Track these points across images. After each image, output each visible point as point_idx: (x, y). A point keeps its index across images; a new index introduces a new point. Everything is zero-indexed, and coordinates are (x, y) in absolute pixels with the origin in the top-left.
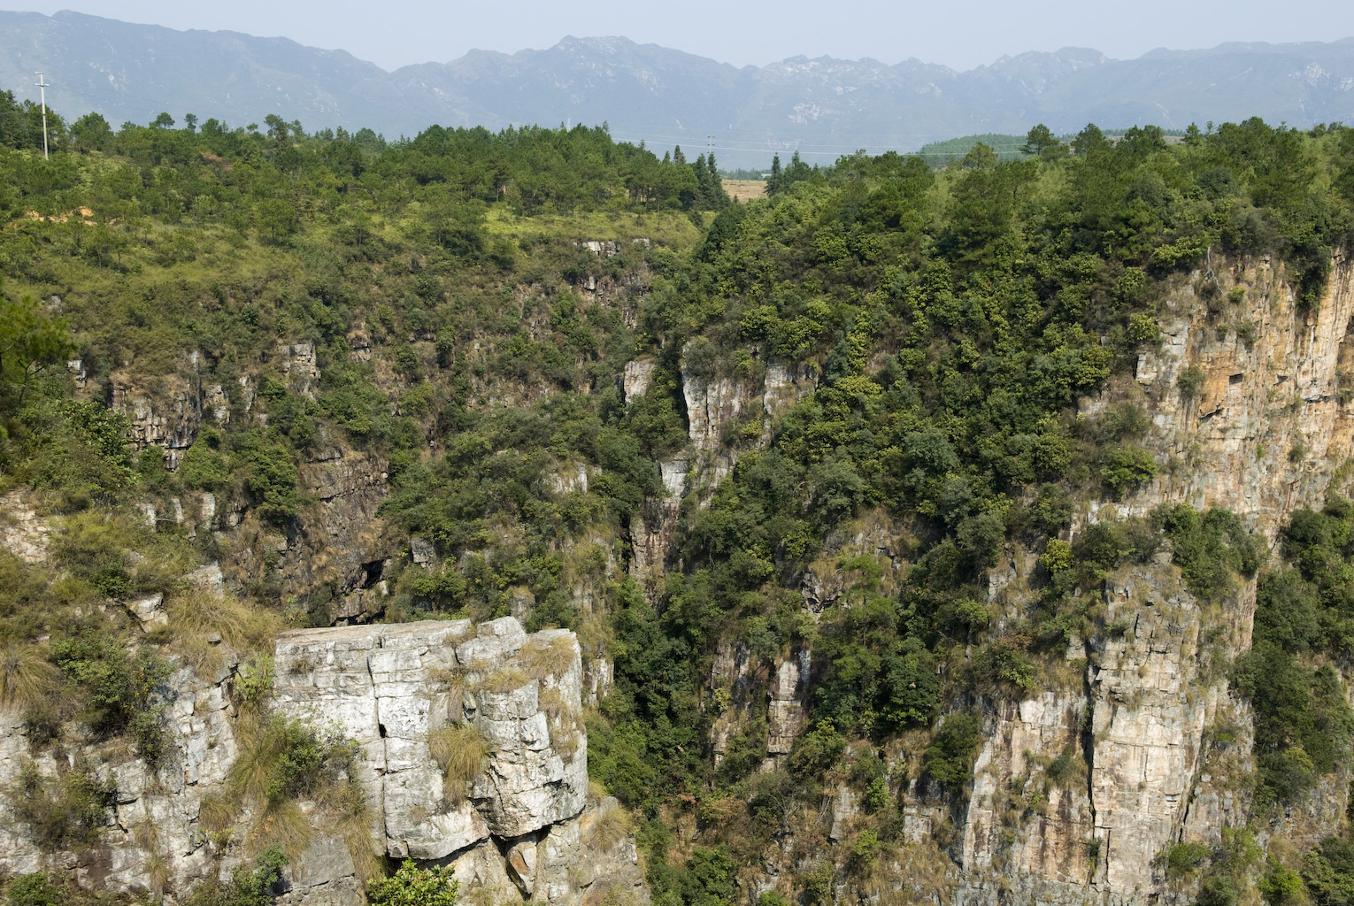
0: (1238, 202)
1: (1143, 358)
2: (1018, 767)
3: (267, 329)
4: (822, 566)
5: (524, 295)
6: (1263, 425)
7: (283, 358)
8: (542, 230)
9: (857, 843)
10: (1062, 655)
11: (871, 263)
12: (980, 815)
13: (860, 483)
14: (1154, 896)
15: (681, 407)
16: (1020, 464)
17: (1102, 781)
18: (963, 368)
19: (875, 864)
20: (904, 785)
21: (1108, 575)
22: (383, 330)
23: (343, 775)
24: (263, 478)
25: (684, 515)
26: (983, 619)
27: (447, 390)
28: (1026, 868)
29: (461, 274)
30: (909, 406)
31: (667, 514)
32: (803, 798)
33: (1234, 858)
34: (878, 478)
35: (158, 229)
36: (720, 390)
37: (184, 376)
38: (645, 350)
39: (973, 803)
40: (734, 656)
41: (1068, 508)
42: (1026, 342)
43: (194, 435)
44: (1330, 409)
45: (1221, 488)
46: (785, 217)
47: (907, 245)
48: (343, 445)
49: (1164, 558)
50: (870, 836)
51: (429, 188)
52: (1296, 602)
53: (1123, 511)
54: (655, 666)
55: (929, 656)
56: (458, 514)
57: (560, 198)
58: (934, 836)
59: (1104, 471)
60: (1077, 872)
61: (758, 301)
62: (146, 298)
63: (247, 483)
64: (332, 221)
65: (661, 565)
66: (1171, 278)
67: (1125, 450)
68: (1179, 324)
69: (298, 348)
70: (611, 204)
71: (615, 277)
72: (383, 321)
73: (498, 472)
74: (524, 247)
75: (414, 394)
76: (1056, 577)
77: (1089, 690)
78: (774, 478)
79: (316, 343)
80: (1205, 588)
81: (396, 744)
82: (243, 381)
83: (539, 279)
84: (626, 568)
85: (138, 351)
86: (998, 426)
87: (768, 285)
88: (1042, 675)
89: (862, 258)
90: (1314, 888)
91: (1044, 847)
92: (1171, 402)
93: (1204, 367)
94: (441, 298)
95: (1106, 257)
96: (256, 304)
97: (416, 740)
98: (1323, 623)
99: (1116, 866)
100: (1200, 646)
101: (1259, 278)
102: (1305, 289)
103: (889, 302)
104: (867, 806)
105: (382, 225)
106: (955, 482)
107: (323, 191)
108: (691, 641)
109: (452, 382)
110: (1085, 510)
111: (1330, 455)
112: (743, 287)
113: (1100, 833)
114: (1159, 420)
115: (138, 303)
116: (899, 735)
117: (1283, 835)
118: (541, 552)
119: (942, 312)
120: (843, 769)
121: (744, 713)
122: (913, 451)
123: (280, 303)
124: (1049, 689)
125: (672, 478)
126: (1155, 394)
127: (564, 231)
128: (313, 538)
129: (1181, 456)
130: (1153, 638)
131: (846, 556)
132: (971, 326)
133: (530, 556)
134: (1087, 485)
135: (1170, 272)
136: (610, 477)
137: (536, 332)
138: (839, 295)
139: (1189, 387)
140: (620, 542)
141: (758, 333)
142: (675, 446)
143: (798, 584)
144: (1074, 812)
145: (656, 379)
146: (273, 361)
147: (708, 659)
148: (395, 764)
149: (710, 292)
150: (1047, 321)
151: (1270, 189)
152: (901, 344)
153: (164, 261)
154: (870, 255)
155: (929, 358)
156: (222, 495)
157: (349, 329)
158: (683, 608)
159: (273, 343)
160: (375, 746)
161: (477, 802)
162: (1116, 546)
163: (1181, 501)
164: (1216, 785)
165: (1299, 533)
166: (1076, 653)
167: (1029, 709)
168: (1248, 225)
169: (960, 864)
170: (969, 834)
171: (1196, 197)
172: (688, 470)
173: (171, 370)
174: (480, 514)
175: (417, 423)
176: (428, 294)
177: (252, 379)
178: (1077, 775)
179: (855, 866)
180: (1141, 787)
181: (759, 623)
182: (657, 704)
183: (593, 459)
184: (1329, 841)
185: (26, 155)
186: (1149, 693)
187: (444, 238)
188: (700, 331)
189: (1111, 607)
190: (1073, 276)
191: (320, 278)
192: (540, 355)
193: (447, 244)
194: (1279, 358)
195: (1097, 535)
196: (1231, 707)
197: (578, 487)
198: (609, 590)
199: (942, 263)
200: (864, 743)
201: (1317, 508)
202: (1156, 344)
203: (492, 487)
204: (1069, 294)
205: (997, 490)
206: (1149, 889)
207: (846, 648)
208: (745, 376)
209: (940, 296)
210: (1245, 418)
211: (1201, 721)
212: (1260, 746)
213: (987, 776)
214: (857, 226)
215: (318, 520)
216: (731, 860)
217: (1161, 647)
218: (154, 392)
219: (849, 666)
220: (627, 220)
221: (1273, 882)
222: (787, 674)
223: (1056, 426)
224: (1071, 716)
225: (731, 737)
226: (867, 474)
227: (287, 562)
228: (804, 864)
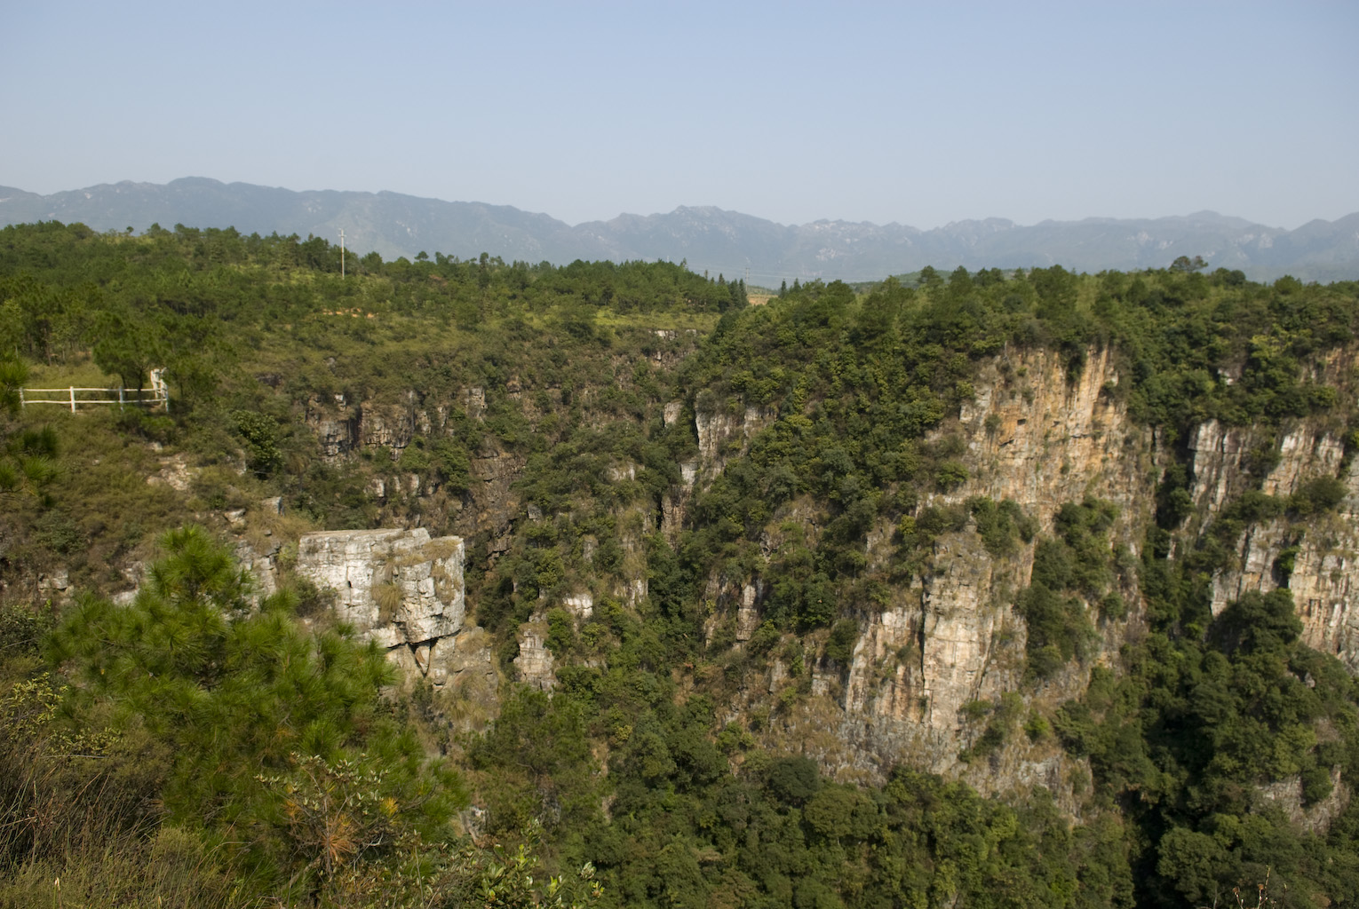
0: (1027, 317)
1: (964, 408)
2: (880, 652)
3: (456, 379)
4: (772, 529)
5: (616, 362)
6: (1039, 450)
7: (465, 396)
8: (630, 323)
9: (783, 695)
10: (908, 585)
11: (809, 347)
12: (857, 680)
13: (795, 479)
14: (958, 731)
15: (695, 431)
16: (887, 469)
17: (930, 662)
18: (861, 411)
19: (794, 707)
20: (814, 661)
21: (937, 538)
22: (529, 381)
23: (329, 607)
24: (449, 467)
25: (694, 496)
26: (862, 563)
27: (568, 418)
28: (882, 712)
29: (579, 349)
30: (827, 433)
31: (684, 494)
32: (756, 667)
33: (1009, 711)
34: (806, 476)
35: (397, 319)
36: (718, 421)
37: (404, 405)
38: (677, 396)
39: (852, 673)
40: (719, 581)
41: (914, 497)
42: (898, 397)
43: (409, 440)
44: (1087, 442)
45: (1011, 488)
46: (761, 318)
47: (831, 336)
48: (499, 449)
49: (971, 529)
50: (792, 691)
51: (563, 297)
52: (1059, 559)
53: (948, 500)
54: (672, 586)
55: (831, 584)
56: (555, 491)
57: (643, 304)
58: (831, 692)
59: (937, 475)
60: (913, 716)
61: (743, 368)
62: (384, 360)
63: (439, 469)
64: (503, 316)
65: (680, 526)
66: (983, 360)
67: (949, 463)
68: (986, 388)
69: (474, 390)
70: (674, 308)
71: (674, 352)
72: (530, 376)
73: (580, 466)
74: (618, 333)
75: (546, 420)
76: (905, 538)
77: (923, 607)
78: (746, 475)
79: (485, 388)
80: (998, 548)
81: (356, 591)
82: (440, 409)
83: (625, 353)
84: (659, 527)
85: (378, 390)
86: (877, 447)
87: (748, 358)
88: (896, 597)
89: (804, 344)
90: (1057, 729)
91: (894, 700)
92: (980, 435)
93: (1002, 414)
94: (566, 363)
95: (944, 346)
96: (450, 364)
97: (365, 589)
98: (1076, 572)
99: (936, 713)
100: (992, 582)
101: (1036, 362)
102: (1071, 369)
103: (819, 370)
104: (792, 673)
105: (532, 319)
106: (850, 481)
107: (500, 298)
108: (694, 571)
109: (570, 413)
110: (925, 499)
111: (1088, 470)
112: (734, 360)
113: (927, 693)
114: (973, 446)
115: (379, 363)
116: (812, 631)
117: (1043, 697)
118: (603, 515)
119: (849, 377)
120: (779, 650)
121: (723, 616)
122: (827, 461)
123: (465, 364)
124: (900, 605)
125: (688, 474)
126: (971, 430)
127: (643, 324)
128: (479, 504)
129: (986, 468)
130: (961, 577)
131: (786, 523)
132: (867, 386)
133: (596, 517)
134: (928, 483)
135: (982, 356)
136: (649, 472)
137: (623, 384)
138: (790, 366)
139: (992, 426)
140: (655, 511)
141: (741, 387)
142: (690, 454)
143: (758, 539)
144: (912, 680)
145: (682, 414)
146: (459, 398)
147: (703, 583)
148: (355, 601)
149: (715, 362)
150: (910, 384)
151: (1045, 308)
152: (825, 396)
153: (398, 338)
154: (809, 342)
155: (841, 404)
156: (424, 476)
157: (507, 381)
158: (690, 551)
159: (459, 388)
160: (345, 593)
161: (399, 624)
162: (942, 521)
163: (985, 496)
164: (1000, 666)
165: (1065, 518)
166: (916, 584)
167: (887, 617)
168: (1029, 330)
169: (844, 709)
170: (850, 691)
171: (1001, 312)
172: (698, 468)
173: (396, 402)
174: (568, 491)
175: (547, 437)
176: (558, 360)
177: (446, 408)
178: (914, 658)
179: (782, 708)
180: (953, 666)
181: (733, 561)
182: (673, 608)
183: (639, 460)
184: (1071, 702)
185: (331, 276)
186: (958, 609)
187: (570, 328)
188: (707, 385)
189: (937, 557)
190: (925, 357)
191: (489, 350)
192: (624, 398)
193: (571, 331)
194: (1054, 410)
195: (930, 514)
196: (1013, 620)
197: (629, 477)
198: (645, 539)
199: (851, 348)
200: (792, 635)
201: (1077, 502)
202: (972, 400)
203: (575, 476)
204: (922, 368)
205: (874, 485)
206: (956, 726)
207: (782, 578)
208: (732, 413)
209: (849, 367)
210: (1027, 445)
211: (990, 627)
212: (1031, 645)
213: (861, 657)
214: (802, 324)
215: (482, 493)
216: (711, 703)
217: (966, 582)
218: (386, 415)
219: (782, 589)
220: (683, 318)
221: (1032, 725)
222: (749, 593)
223: (911, 447)
224: (912, 622)
225: (715, 629)
226: (800, 474)
227: (463, 517)
228: (754, 706)
